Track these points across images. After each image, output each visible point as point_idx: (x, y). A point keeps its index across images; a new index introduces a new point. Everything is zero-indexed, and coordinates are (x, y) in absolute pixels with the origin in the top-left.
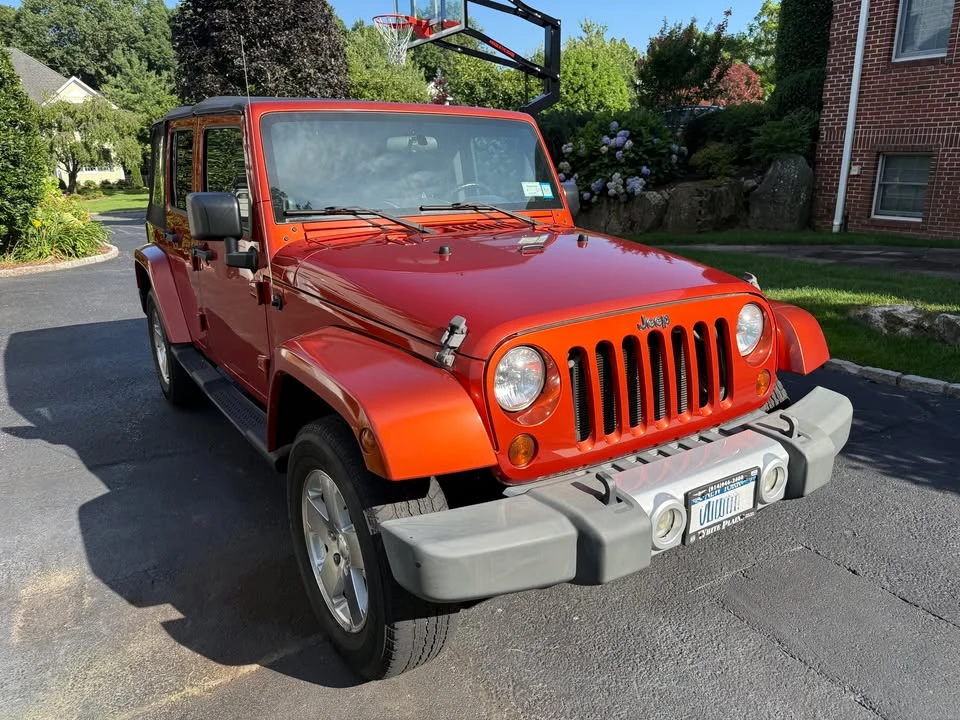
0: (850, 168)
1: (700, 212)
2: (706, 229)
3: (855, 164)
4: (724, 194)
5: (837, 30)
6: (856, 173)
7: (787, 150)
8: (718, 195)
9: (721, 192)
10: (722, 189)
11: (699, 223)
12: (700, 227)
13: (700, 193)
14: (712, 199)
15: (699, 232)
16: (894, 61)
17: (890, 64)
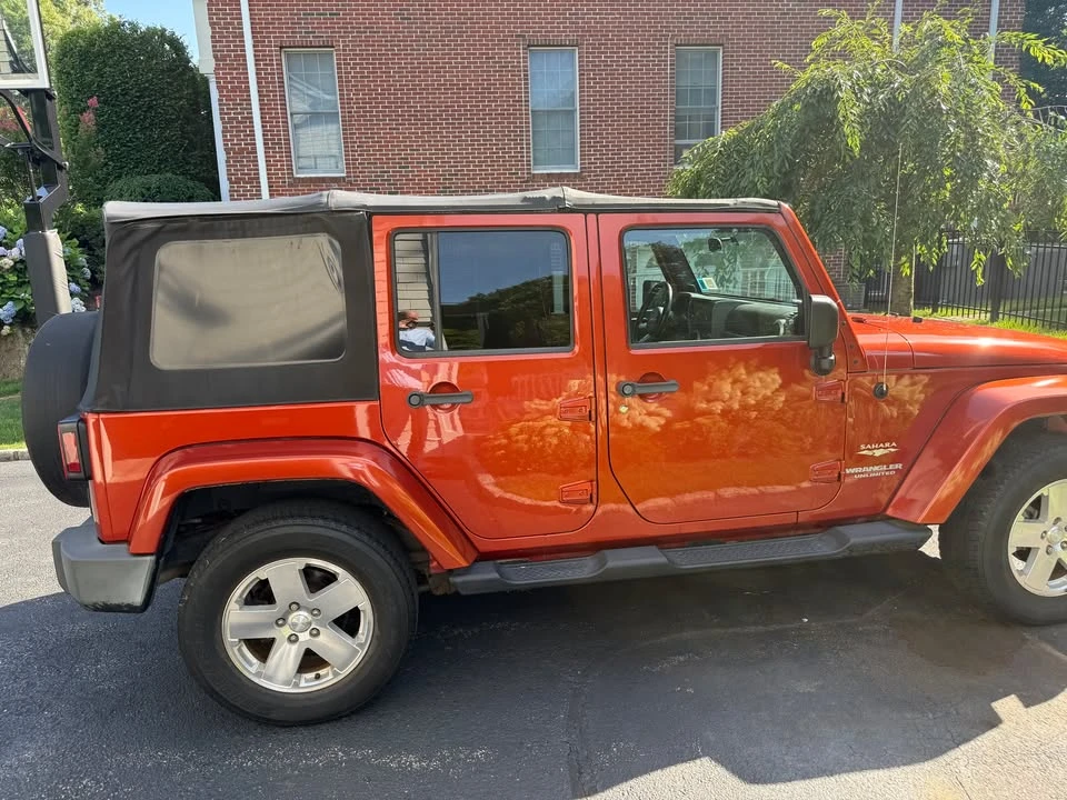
16: (296, 176)
17: (295, 179)
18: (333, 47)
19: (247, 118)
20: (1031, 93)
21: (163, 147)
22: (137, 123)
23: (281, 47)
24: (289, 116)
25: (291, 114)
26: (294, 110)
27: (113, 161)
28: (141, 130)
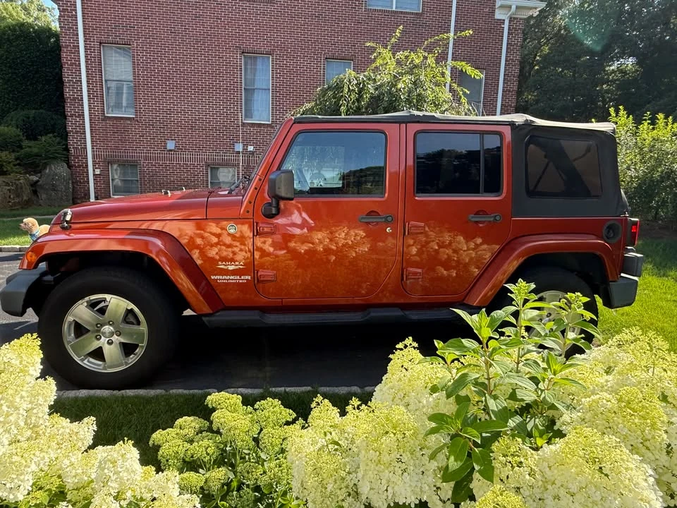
0: (94, 170)
1: (10, 197)
2: (16, 208)
3: (97, 168)
4: (23, 184)
5: (68, 93)
6: (98, 173)
7: (55, 158)
8: (20, 185)
9: (21, 183)
10: (21, 181)
11: (10, 204)
12: (11, 206)
13: (7, 184)
14: (17, 188)
15: (11, 210)
16: (106, 115)
17: (105, 117)
18: (130, 45)
19: (78, 81)
20: (465, 94)
21: (43, 95)
22: (28, 81)
23: (101, 43)
24: (104, 82)
25: (106, 81)
26: (107, 79)
27: (13, 100)
28: (30, 84)
